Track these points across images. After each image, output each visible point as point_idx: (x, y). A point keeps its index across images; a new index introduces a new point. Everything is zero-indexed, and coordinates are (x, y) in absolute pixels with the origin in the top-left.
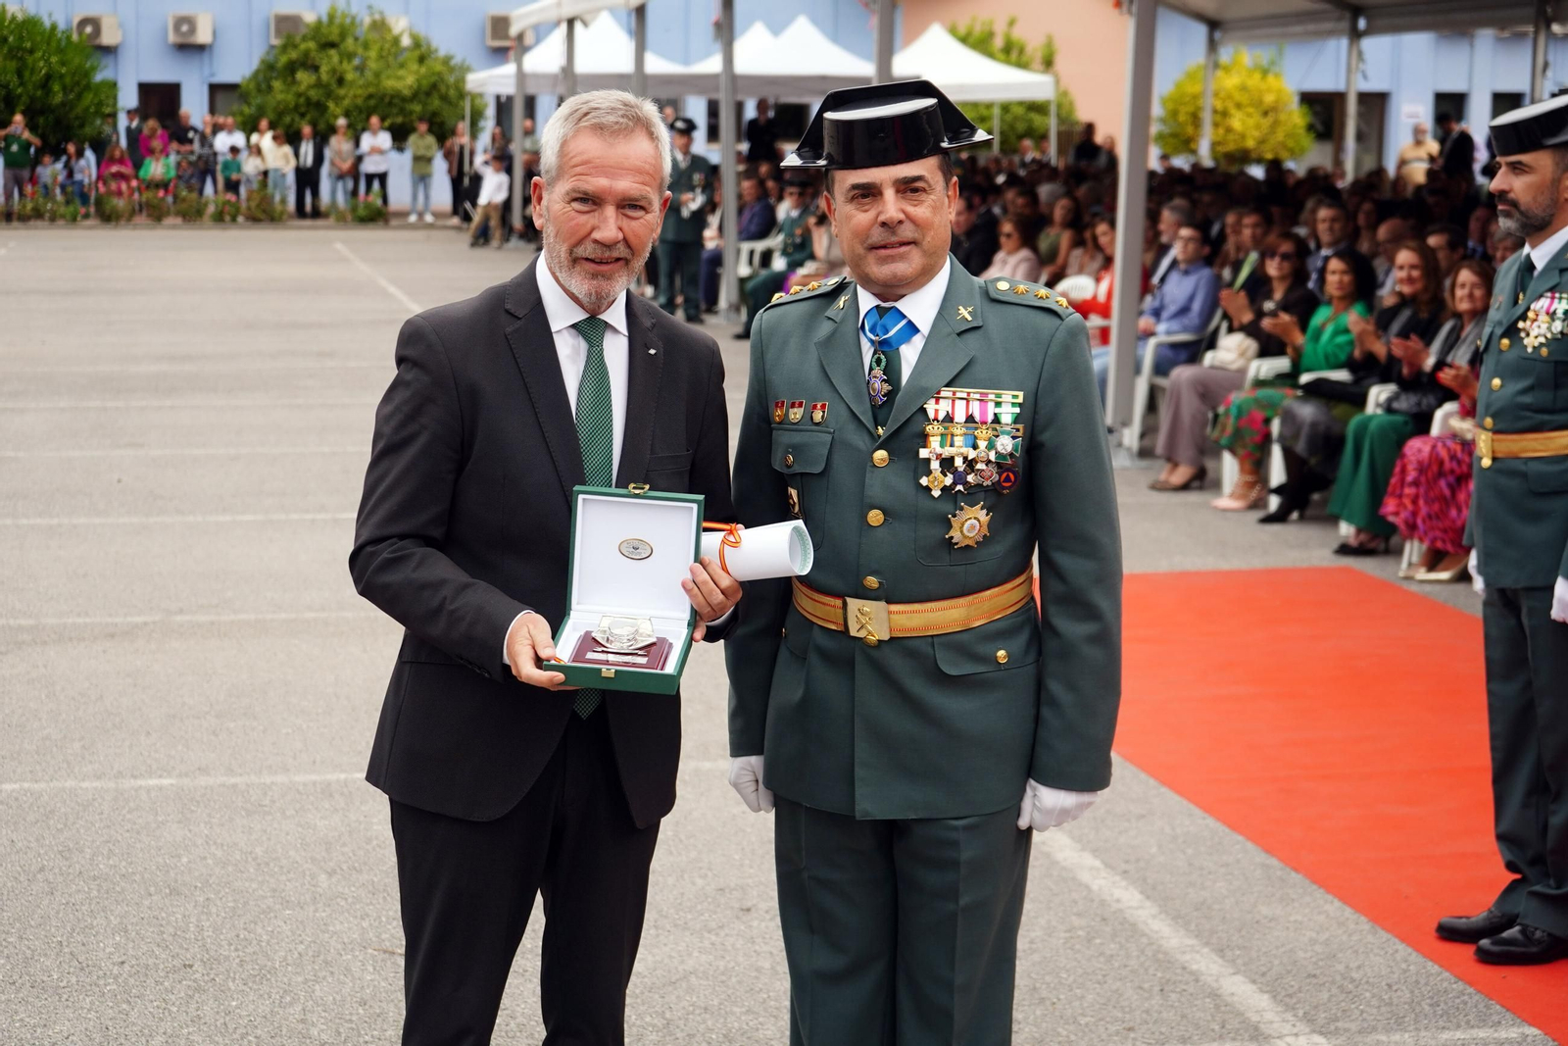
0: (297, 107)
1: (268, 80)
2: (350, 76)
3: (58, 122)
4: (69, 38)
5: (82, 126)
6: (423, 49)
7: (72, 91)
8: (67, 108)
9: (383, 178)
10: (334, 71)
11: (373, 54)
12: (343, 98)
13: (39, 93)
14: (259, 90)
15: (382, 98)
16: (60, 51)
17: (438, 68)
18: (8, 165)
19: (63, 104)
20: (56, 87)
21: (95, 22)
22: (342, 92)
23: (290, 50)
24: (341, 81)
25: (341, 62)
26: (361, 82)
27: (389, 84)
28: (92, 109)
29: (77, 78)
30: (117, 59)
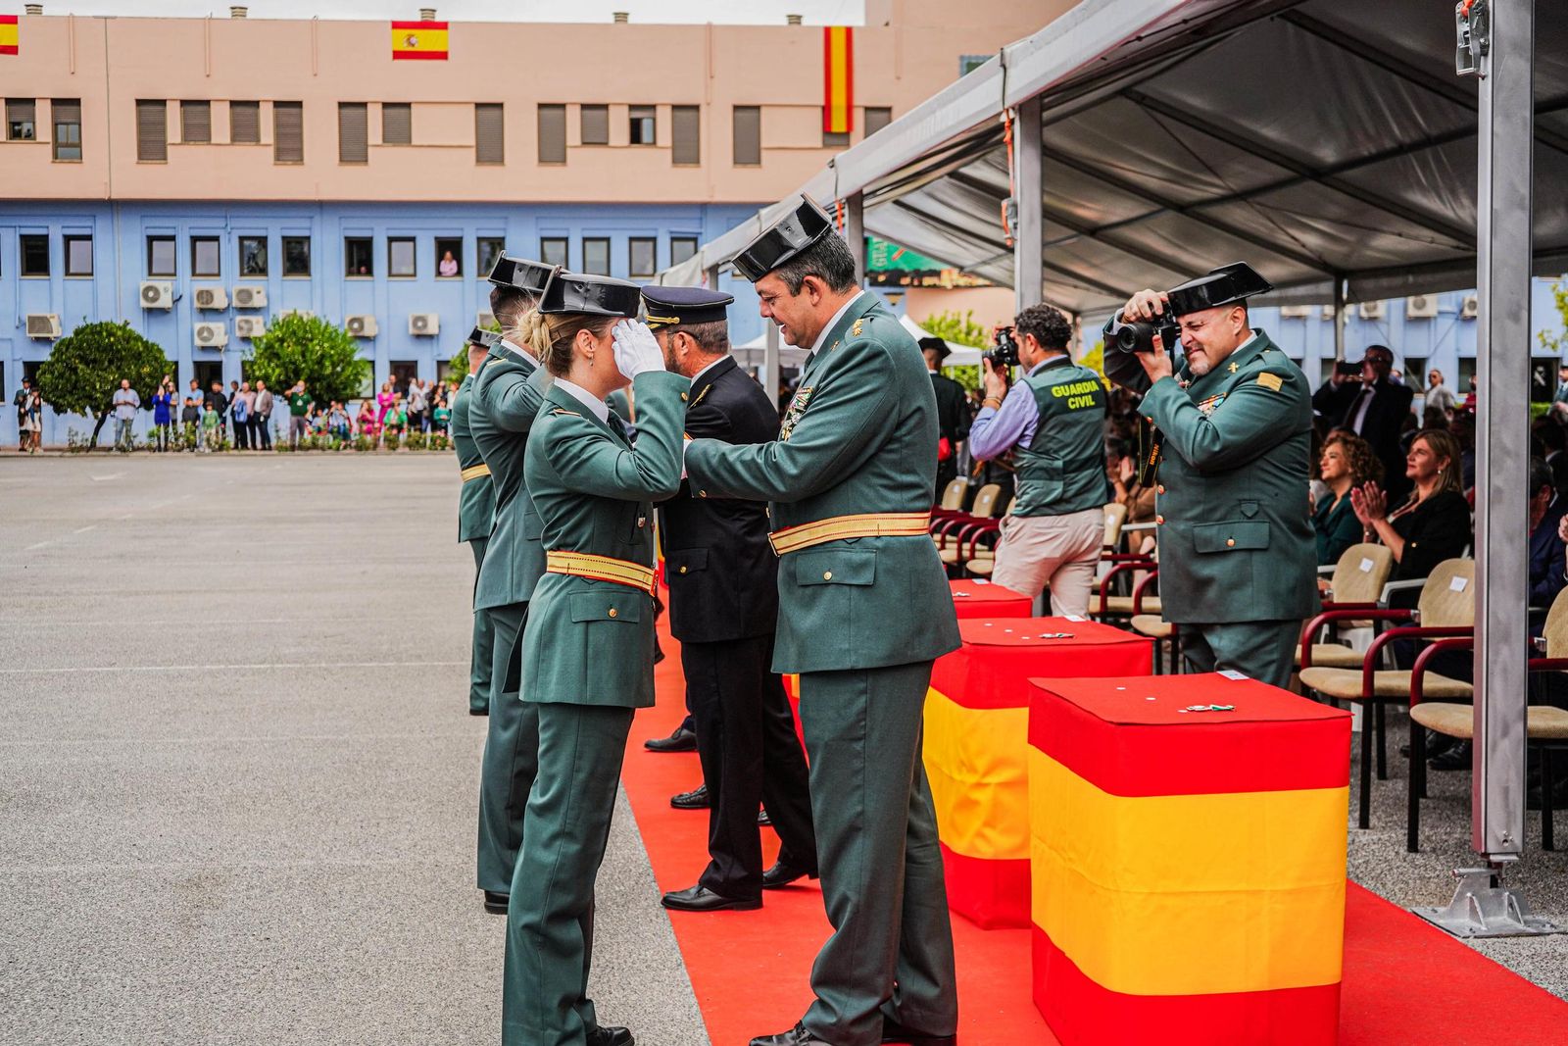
3: (329, 386)
4: (339, 330)
5: (345, 389)
7: (338, 365)
8: (335, 377)
13: (316, 367)
16: (331, 339)
18: (294, 413)
19: (332, 374)
20: (327, 363)
21: (360, 321)
28: (352, 378)
29: (342, 357)
30: (374, 344)
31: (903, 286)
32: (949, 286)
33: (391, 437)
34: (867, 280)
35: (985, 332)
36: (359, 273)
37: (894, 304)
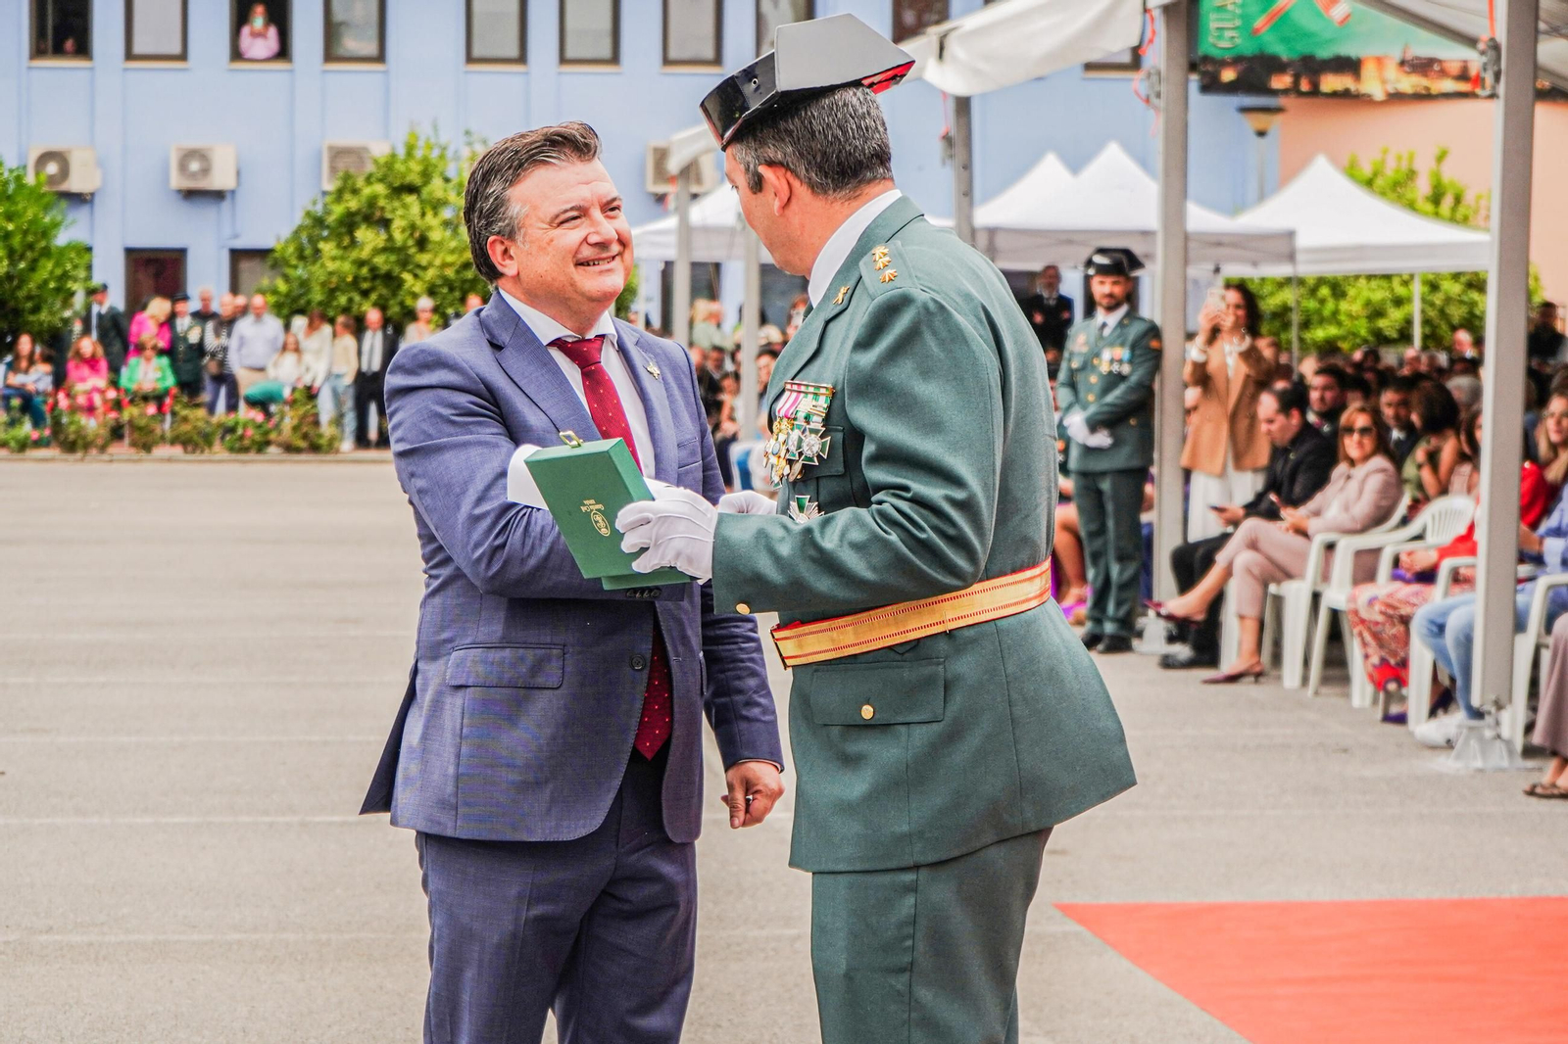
0: (356, 280)
1: (313, 241)
2: (435, 235)
4: (18, 179)
5: (36, 310)
7: (22, 257)
8: (15, 283)
10: (413, 227)
12: (425, 268)
14: (301, 257)
19: (8, 277)
21: (63, 158)
22: (423, 258)
23: (347, 196)
24: (422, 243)
25: (423, 214)
26: (453, 244)
28: (52, 285)
29: (30, 238)
30: (92, 213)
31: (1274, 93)
32: (1379, 94)
33: (143, 422)
34: (1194, 78)
35: (1469, 198)
36: (58, 50)
37: (1261, 134)
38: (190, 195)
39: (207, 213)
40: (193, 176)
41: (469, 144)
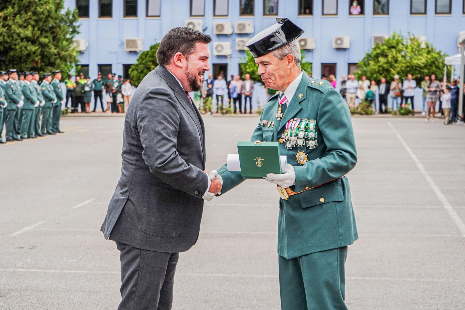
0: (379, 71)
1: (368, 61)
2: (400, 59)
6: (430, 48)
9: (412, 98)
10: (394, 57)
11: (409, 50)
12: (397, 67)
14: (365, 65)
15: (412, 68)
17: (435, 55)
22: (396, 65)
23: (377, 49)
24: (396, 61)
26: (404, 61)
27: (415, 62)
38: (338, 49)
39: (341, 54)
40: (339, 44)
41: (409, 36)
